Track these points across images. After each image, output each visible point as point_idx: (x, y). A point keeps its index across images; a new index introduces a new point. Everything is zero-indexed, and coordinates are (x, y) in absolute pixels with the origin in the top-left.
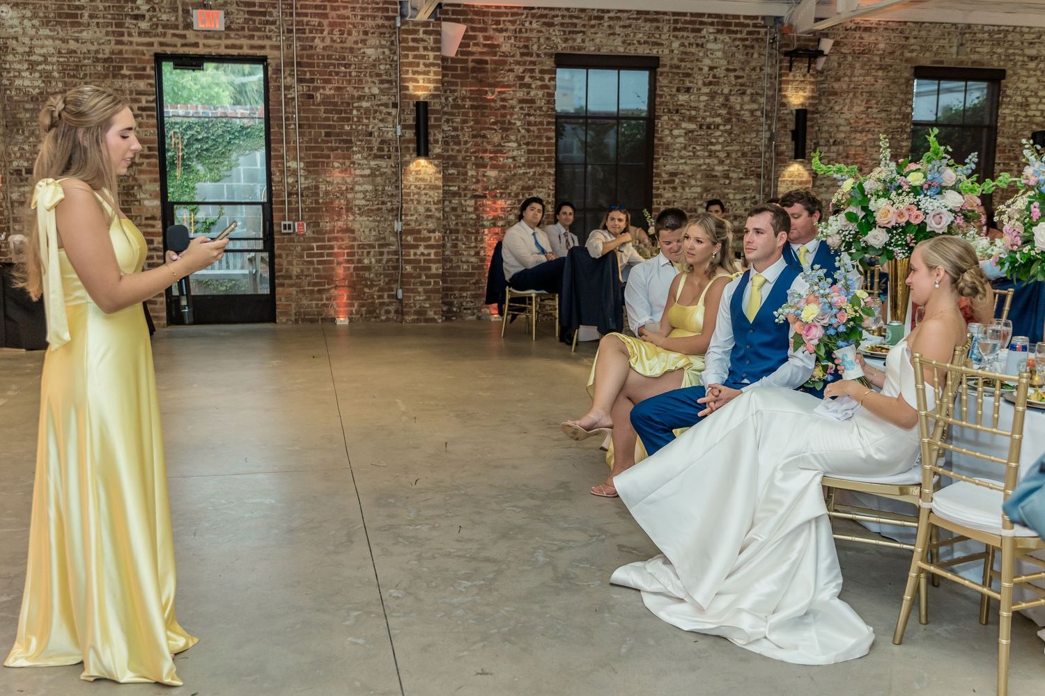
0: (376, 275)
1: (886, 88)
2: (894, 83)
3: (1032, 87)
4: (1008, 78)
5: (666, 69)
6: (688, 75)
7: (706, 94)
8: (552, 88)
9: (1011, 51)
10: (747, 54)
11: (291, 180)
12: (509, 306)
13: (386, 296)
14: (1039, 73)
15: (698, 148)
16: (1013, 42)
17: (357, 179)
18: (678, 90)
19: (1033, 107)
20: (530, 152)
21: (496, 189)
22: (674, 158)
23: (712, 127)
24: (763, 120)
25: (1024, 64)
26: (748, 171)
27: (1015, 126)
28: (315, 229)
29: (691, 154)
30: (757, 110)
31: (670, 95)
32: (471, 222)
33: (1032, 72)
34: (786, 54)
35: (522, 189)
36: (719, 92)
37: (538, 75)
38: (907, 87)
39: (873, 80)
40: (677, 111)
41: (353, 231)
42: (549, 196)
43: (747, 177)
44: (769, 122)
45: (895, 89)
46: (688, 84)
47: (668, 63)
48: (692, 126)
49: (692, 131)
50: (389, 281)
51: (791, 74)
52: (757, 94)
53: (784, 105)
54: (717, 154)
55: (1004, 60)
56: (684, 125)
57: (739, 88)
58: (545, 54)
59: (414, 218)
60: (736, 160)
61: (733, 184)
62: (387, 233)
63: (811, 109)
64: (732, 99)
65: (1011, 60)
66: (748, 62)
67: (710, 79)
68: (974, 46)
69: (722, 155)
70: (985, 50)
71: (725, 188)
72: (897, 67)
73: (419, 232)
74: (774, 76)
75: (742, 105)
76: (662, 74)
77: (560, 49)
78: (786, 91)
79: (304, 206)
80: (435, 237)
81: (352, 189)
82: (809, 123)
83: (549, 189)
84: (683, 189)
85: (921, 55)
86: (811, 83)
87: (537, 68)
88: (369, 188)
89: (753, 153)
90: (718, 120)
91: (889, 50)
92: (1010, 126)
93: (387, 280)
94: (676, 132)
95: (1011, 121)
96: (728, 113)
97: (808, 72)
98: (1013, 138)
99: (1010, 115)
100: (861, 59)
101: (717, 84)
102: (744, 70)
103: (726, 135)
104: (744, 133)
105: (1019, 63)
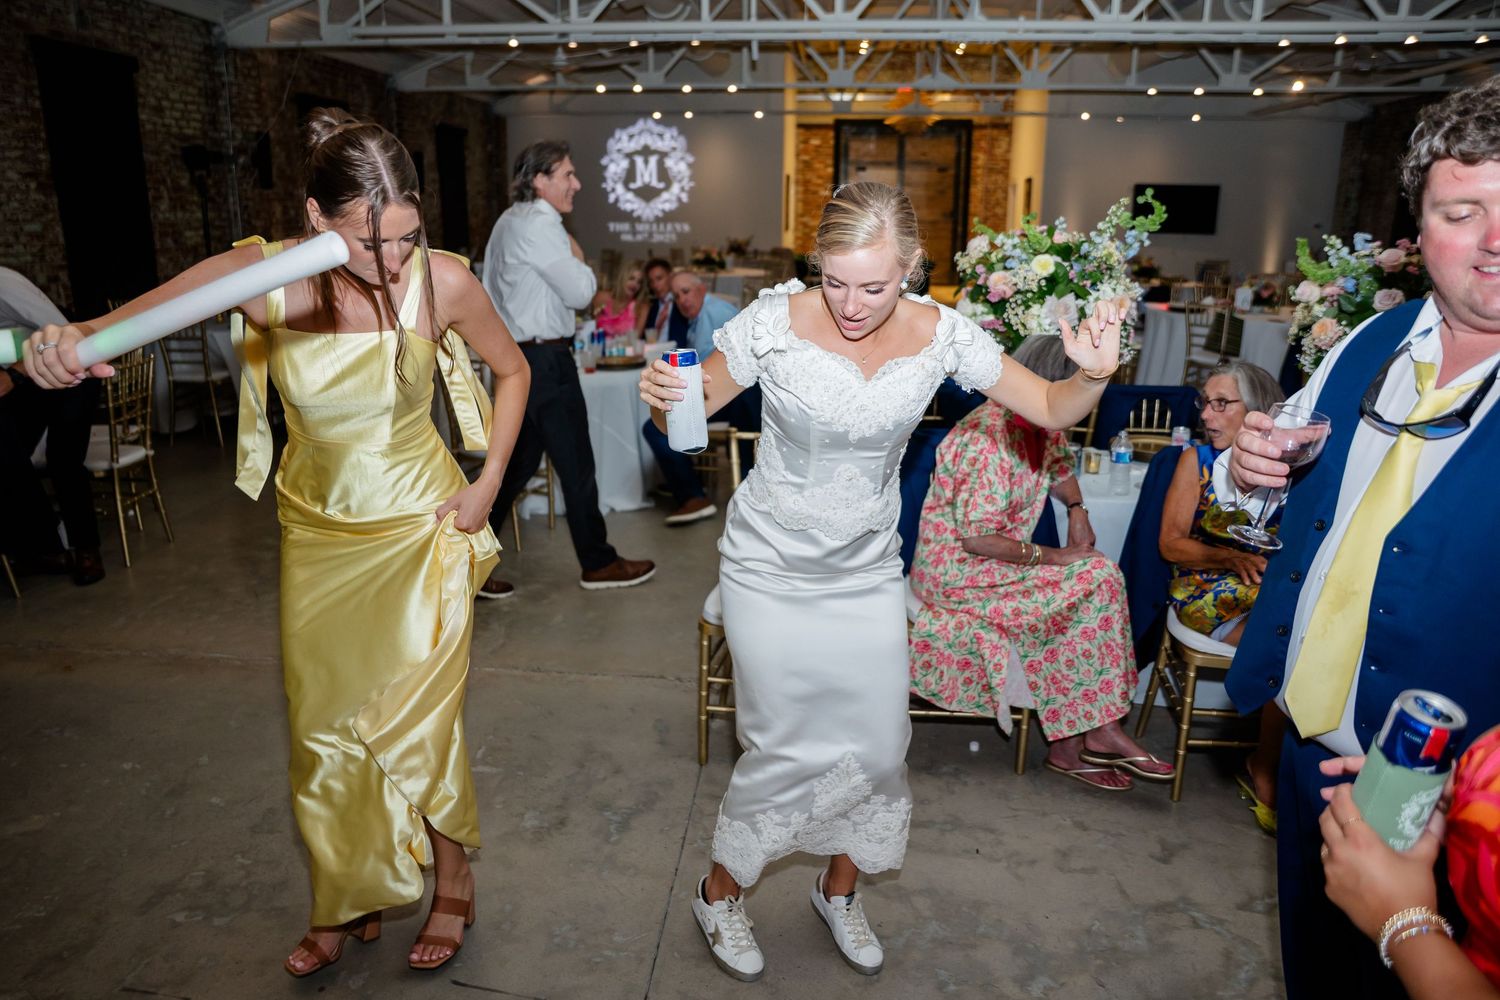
3: (161, 86)
4: (138, 69)
9: (134, 33)
14: (165, 68)
19: (168, 113)
25: (149, 54)
27: (156, 138)
33: (158, 67)
55: (130, 44)
65: (136, 45)
68: (94, 17)
70: (107, 25)
85: (34, 18)
92: (152, 137)
95: (151, 131)
99: (148, 121)
105: (145, 52)
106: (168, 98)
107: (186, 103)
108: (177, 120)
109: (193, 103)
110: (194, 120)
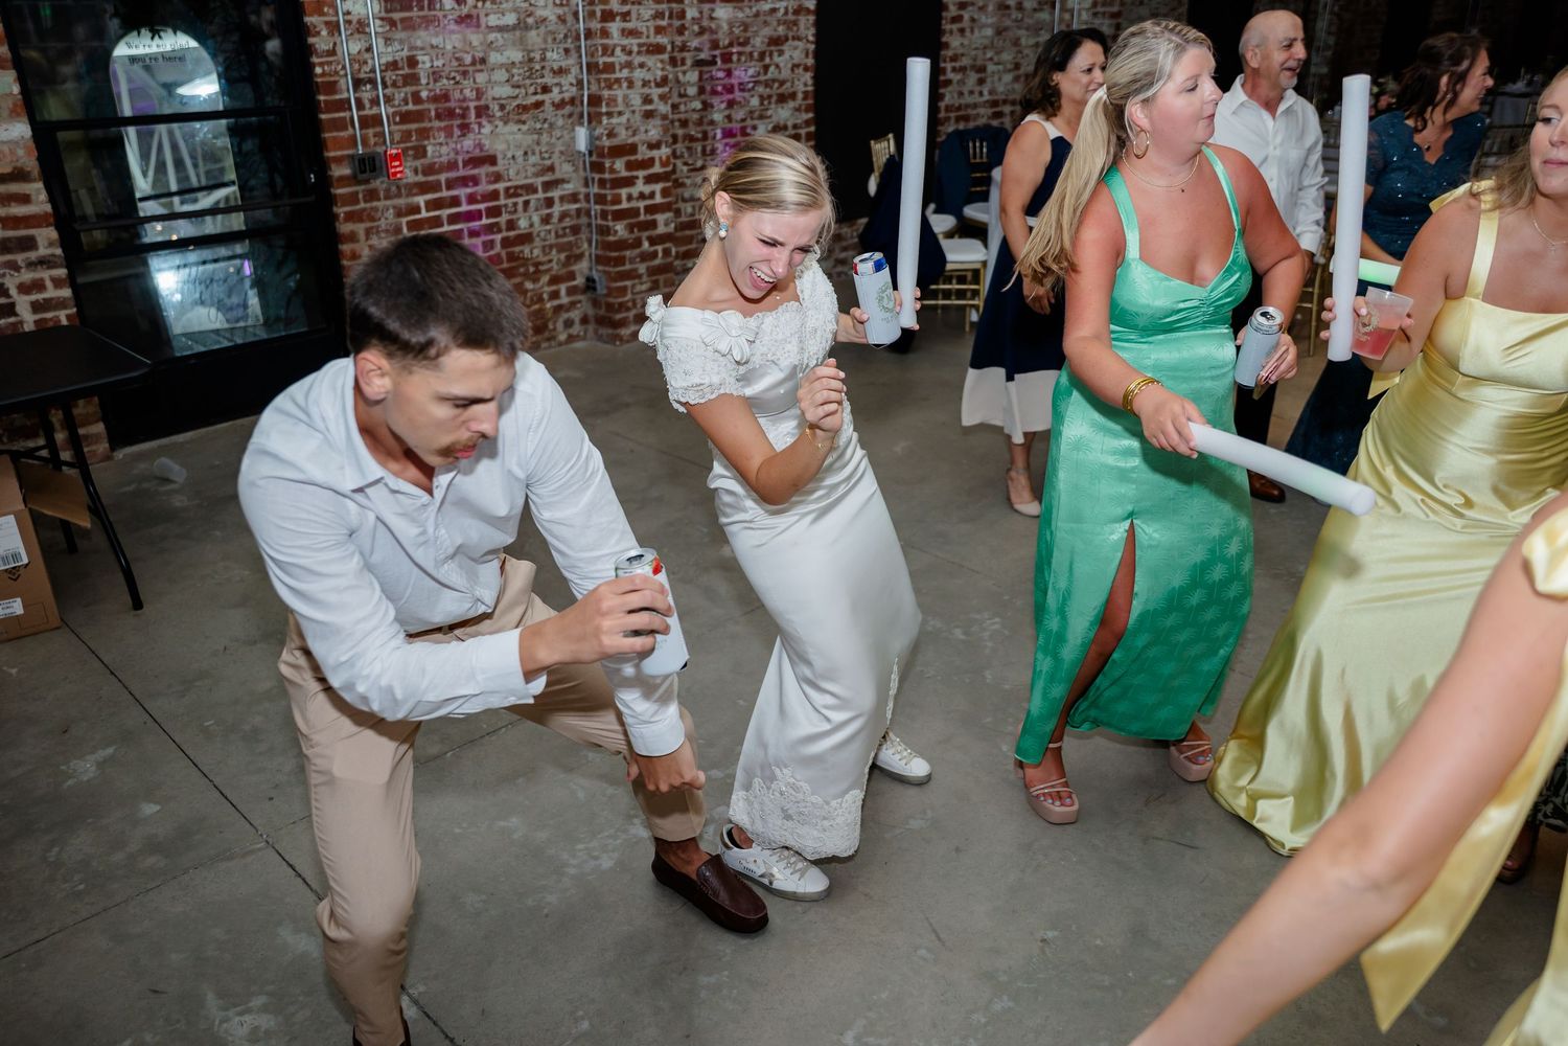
0: (546, 249)
11: (355, 47)
13: (563, 292)
17: (492, 36)
21: (731, 45)
28: (418, 163)
32: (696, 116)
35: (769, 45)
41: (492, 160)
42: (807, 56)
50: (568, 258)
59: (623, 119)
62: (556, 156)
73: (633, 149)
79: (391, 110)
80: (661, 158)
81: (483, 61)
83: (807, 41)
88: (516, 55)
93: (563, 256)
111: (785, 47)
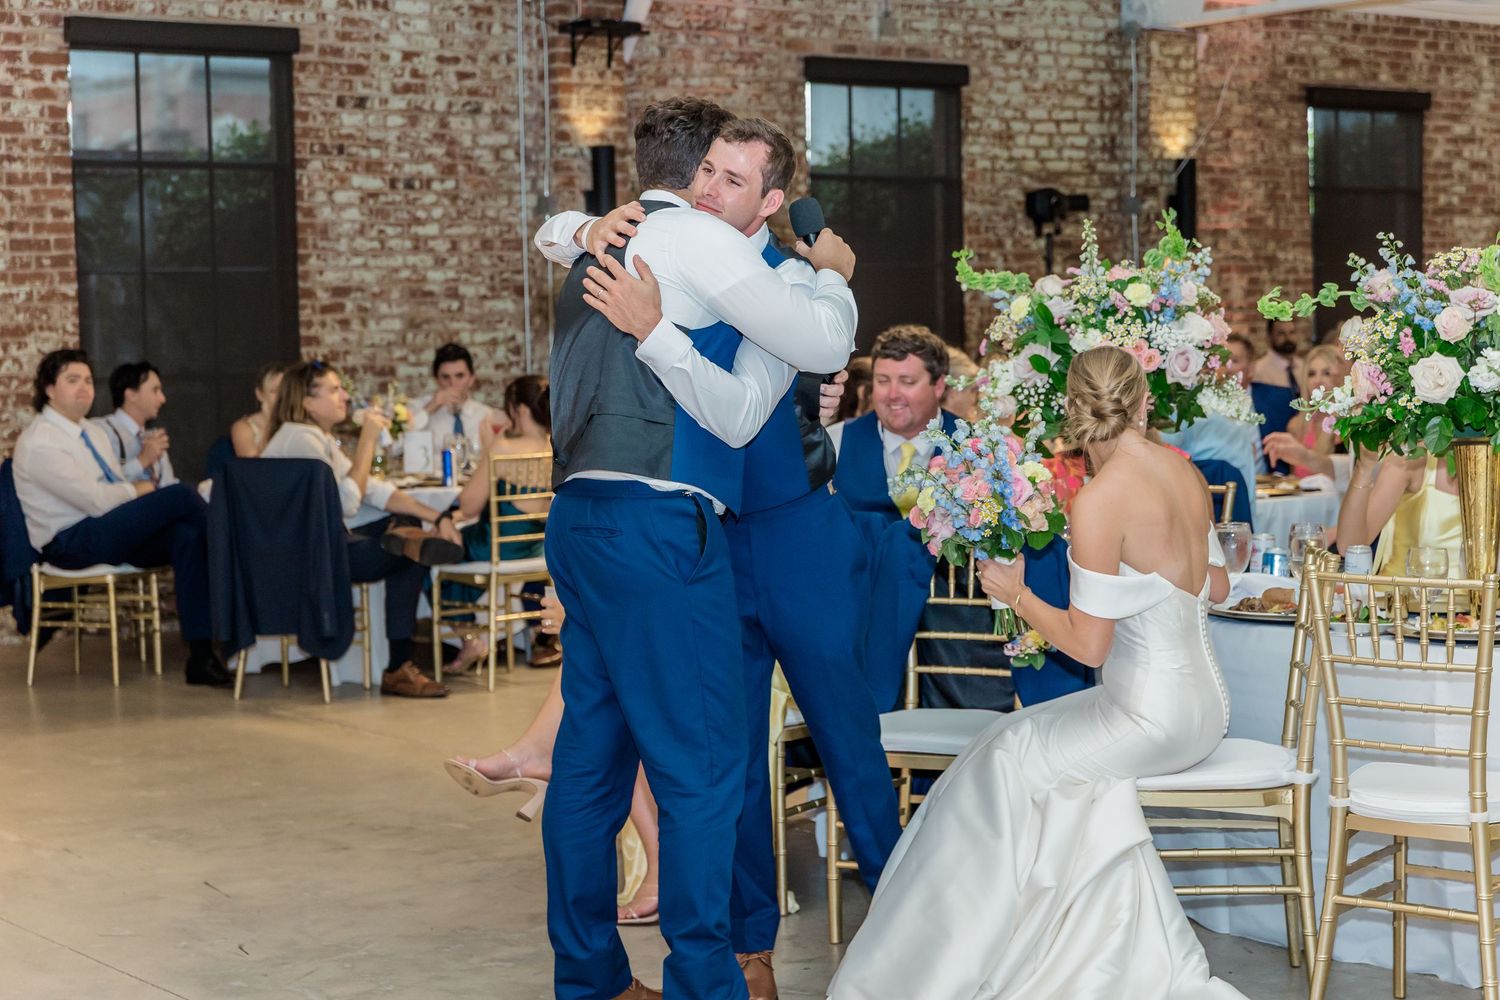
1: (754, 101)
2: (769, 90)
3: (1015, 101)
4: (972, 81)
5: (312, 56)
6: (359, 70)
7: (400, 112)
8: (62, 97)
9: (974, 29)
10: (479, 26)
12: (44, 610)
14: (1024, 73)
15: (390, 231)
16: (975, 10)
18: (341, 102)
19: (1020, 140)
20: (15, 245)
22: (339, 254)
23: (417, 184)
24: (521, 168)
25: (998, 57)
26: (497, 280)
27: (993, 180)
29: (376, 244)
30: (505, 147)
31: (324, 114)
33: (1013, 72)
34: (563, 27)
36: (427, 107)
37: (26, 66)
38: (793, 98)
39: (728, 85)
40: (341, 150)
43: (494, 293)
44: (532, 173)
45: (768, 100)
46: (361, 91)
47: (316, 43)
48: (374, 183)
49: (374, 195)
51: (575, 70)
52: (505, 112)
53: (564, 136)
54: (432, 244)
55: (964, 47)
56: (357, 180)
57: (465, 98)
58: (43, 18)
60: (471, 256)
61: (467, 309)
63: (619, 145)
64: (454, 122)
65: (975, 47)
66: (483, 44)
67: (407, 78)
68: (908, 17)
69: (442, 246)
70: (929, 25)
71: (452, 319)
72: (772, 57)
74: (535, 74)
75: (475, 136)
76: (303, 66)
77: (75, 5)
78: (567, 106)
82: (619, 176)
83: (65, 331)
84: (364, 323)
85: (814, 34)
86: (616, 90)
87: (25, 49)
89: (504, 242)
90: (428, 169)
91: (754, 22)
92: (984, 178)
94: (341, 197)
95: (985, 170)
96: (449, 154)
97: (609, 65)
98: (993, 204)
99: (983, 156)
100: (703, 40)
101: (421, 89)
102: (474, 60)
103: (446, 202)
104: (483, 198)
105: (990, 53)
106: (1024, 118)
107: (1058, 123)
108: (1037, 149)
109: (1075, 121)
110: (1073, 147)
111: (30, 339)
